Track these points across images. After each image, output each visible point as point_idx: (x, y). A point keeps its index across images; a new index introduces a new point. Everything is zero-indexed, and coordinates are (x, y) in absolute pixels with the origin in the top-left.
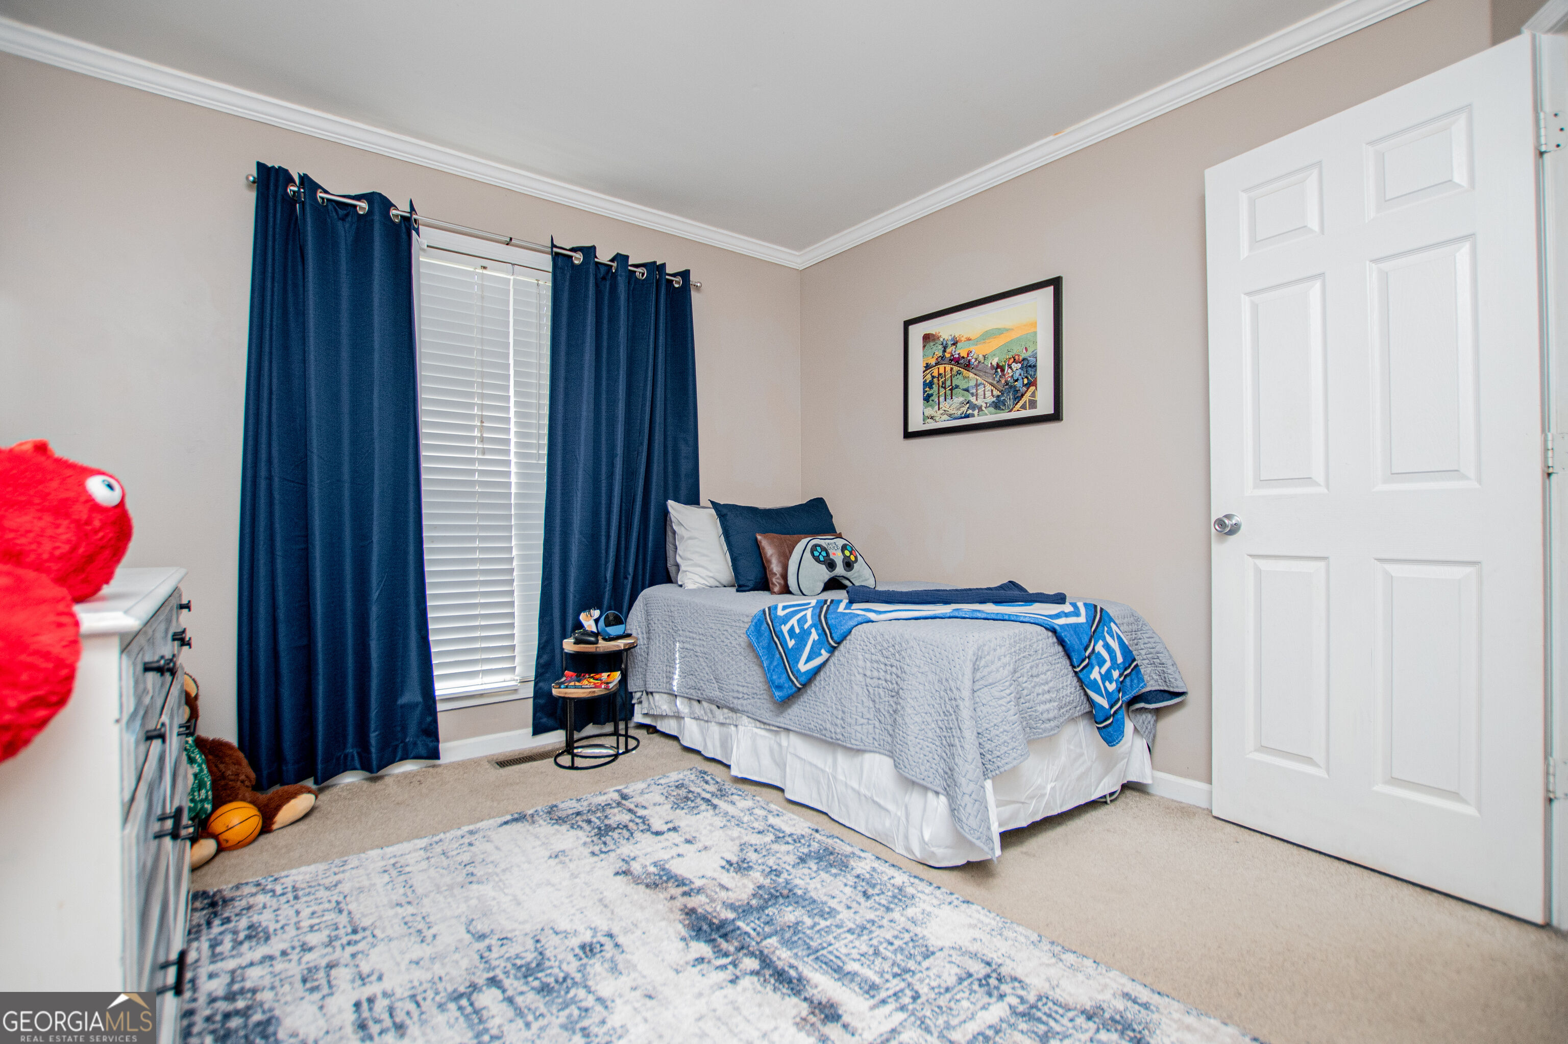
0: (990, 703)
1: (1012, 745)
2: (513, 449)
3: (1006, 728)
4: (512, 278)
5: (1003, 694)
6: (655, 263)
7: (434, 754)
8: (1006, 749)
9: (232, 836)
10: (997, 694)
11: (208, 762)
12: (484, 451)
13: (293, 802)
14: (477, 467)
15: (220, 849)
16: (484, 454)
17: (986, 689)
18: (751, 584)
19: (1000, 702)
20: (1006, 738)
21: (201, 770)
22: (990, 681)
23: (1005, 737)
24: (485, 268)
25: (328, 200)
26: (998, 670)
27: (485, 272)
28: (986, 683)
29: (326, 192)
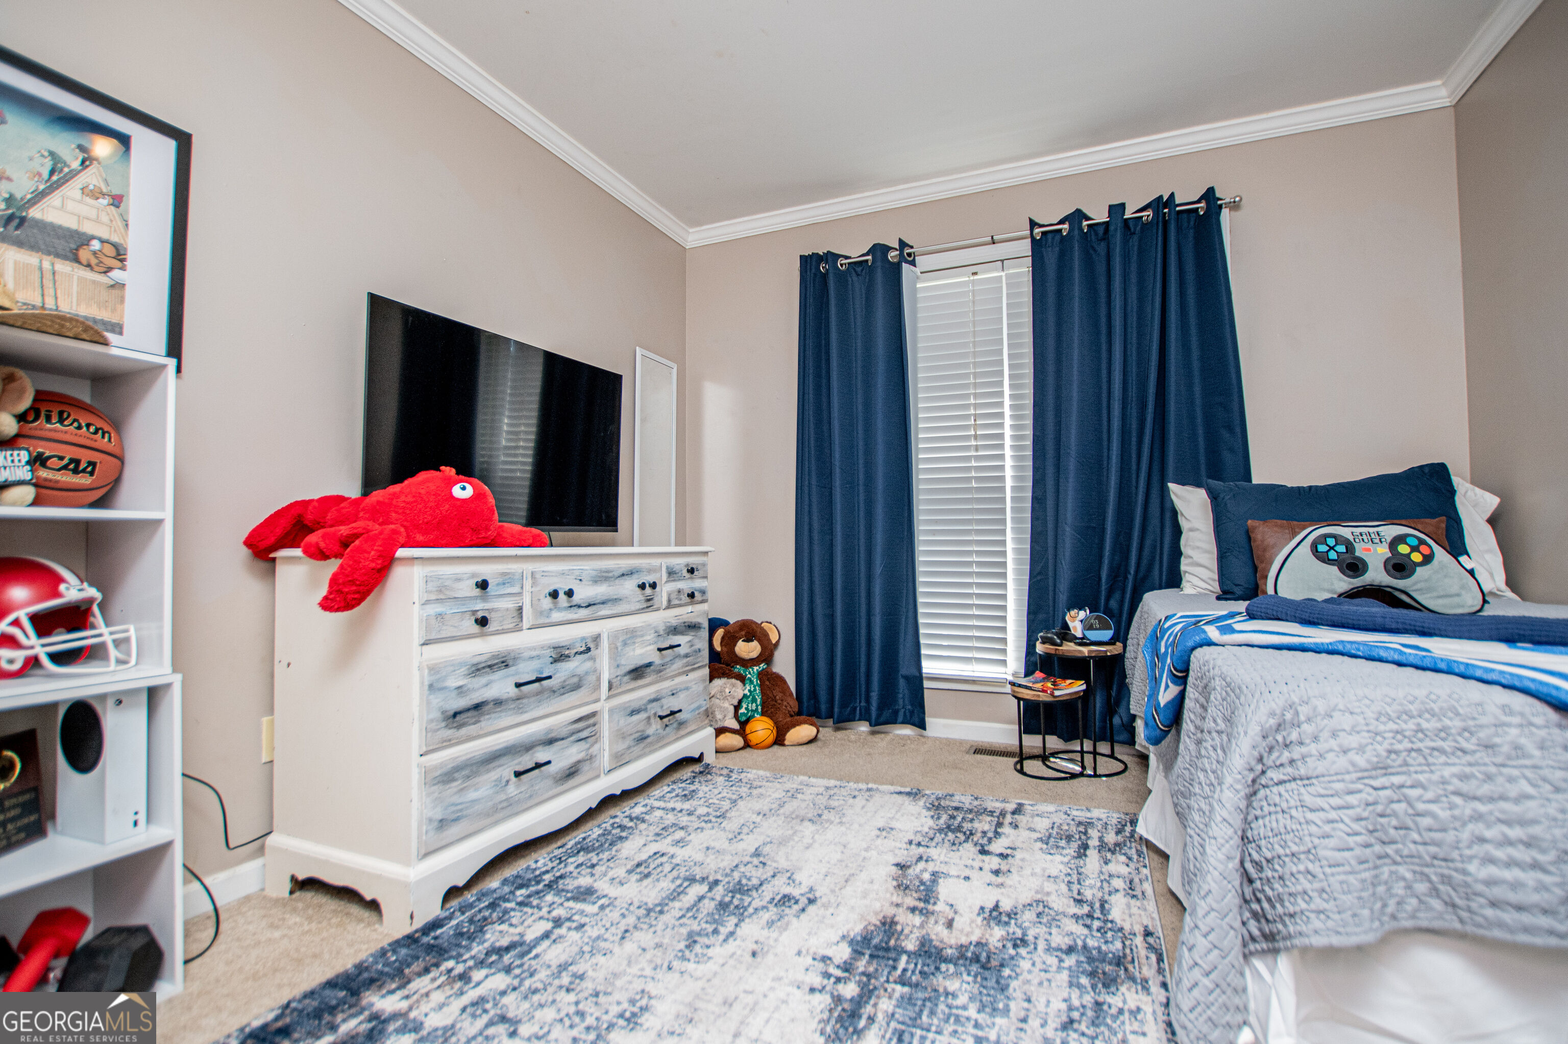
0: (1294, 812)
1: (1318, 903)
2: (1008, 442)
3: (1310, 866)
4: (1003, 274)
5: (1320, 802)
6: (1161, 197)
7: (922, 725)
8: (1303, 905)
9: (754, 738)
10: (1309, 800)
11: (762, 686)
12: (977, 448)
13: (798, 728)
14: (974, 464)
15: (747, 745)
16: (977, 450)
17: (1293, 785)
18: (1238, 591)
19: (1310, 816)
20: (1308, 886)
21: (755, 690)
22: (1303, 772)
23: (1304, 883)
24: (975, 274)
25: (849, 264)
26: (1321, 756)
27: (976, 277)
28: (1296, 774)
29: (847, 258)
